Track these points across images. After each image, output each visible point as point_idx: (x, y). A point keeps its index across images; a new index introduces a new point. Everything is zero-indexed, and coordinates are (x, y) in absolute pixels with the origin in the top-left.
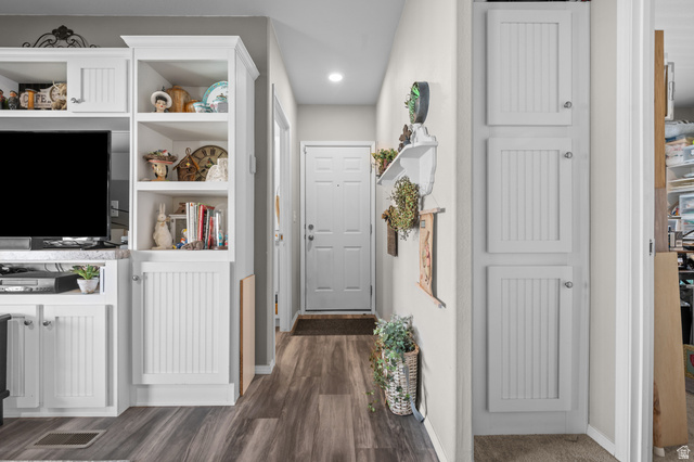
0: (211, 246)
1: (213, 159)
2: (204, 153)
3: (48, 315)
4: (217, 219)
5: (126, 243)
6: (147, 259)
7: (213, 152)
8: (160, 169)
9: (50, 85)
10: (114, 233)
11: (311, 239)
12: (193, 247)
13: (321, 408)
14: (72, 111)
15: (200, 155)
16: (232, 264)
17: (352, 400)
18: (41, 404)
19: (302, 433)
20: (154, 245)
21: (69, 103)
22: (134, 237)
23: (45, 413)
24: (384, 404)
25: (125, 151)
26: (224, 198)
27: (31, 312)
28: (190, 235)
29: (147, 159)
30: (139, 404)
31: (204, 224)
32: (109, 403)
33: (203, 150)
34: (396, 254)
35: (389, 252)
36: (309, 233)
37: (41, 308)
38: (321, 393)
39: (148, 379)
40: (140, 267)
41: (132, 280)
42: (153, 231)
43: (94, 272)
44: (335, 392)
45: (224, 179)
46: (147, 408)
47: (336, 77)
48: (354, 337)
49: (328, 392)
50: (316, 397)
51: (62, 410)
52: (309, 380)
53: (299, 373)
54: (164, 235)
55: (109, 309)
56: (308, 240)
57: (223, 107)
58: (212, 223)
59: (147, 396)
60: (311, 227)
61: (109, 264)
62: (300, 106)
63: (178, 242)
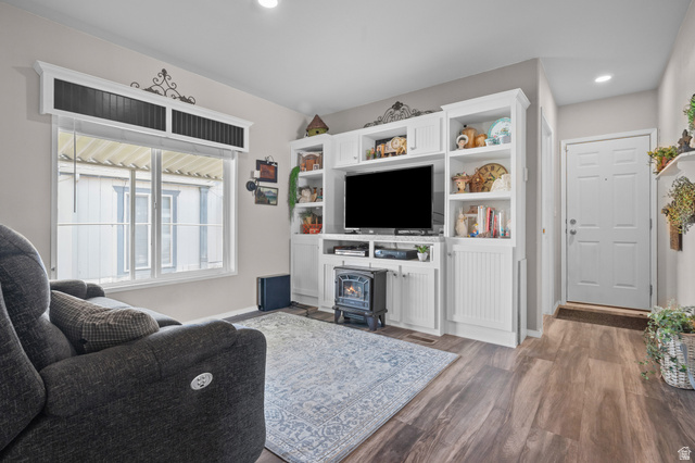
0: (495, 235)
1: (493, 173)
2: (486, 169)
3: (404, 271)
4: (500, 217)
5: (442, 232)
6: (456, 242)
7: (493, 168)
8: (462, 185)
9: (391, 139)
10: (435, 226)
11: (573, 233)
12: (484, 236)
14: (410, 155)
15: (483, 171)
16: (514, 249)
18: (401, 320)
20: (456, 234)
21: (409, 151)
22: (447, 229)
23: (402, 326)
25: (442, 172)
26: (507, 201)
27: (396, 269)
28: (480, 227)
29: (453, 179)
30: (450, 333)
31: (490, 220)
32: (436, 327)
33: (485, 167)
34: (680, 247)
35: (672, 246)
36: (571, 228)
37: (400, 267)
39: (456, 318)
40: (451, 248)
41: (447, 254)
42: (455, 225)
43: (426, 249)
45: (507, 188)
46: (455, 337)
47: (603, 79)
48: (627, 330)
51: (410, 325)
54: (463, 228)
55: (436, 271)
56: (569, 234)
57: (507, 139)
58: (495, 219)
59: (455, 329)
60: (573, 222)
61: (435, 245)
62: (560, 108)
63: (471, 233)
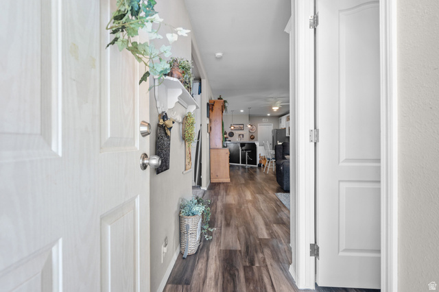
13: (238, 242)
17: (220, 245)
19: (244, 232)
24: (202, 243)
38: (240, 251)
44: (231, 251)
49: (236, 251)
50: (243, 247)
52: (252, 263)
53: (264, 272)
